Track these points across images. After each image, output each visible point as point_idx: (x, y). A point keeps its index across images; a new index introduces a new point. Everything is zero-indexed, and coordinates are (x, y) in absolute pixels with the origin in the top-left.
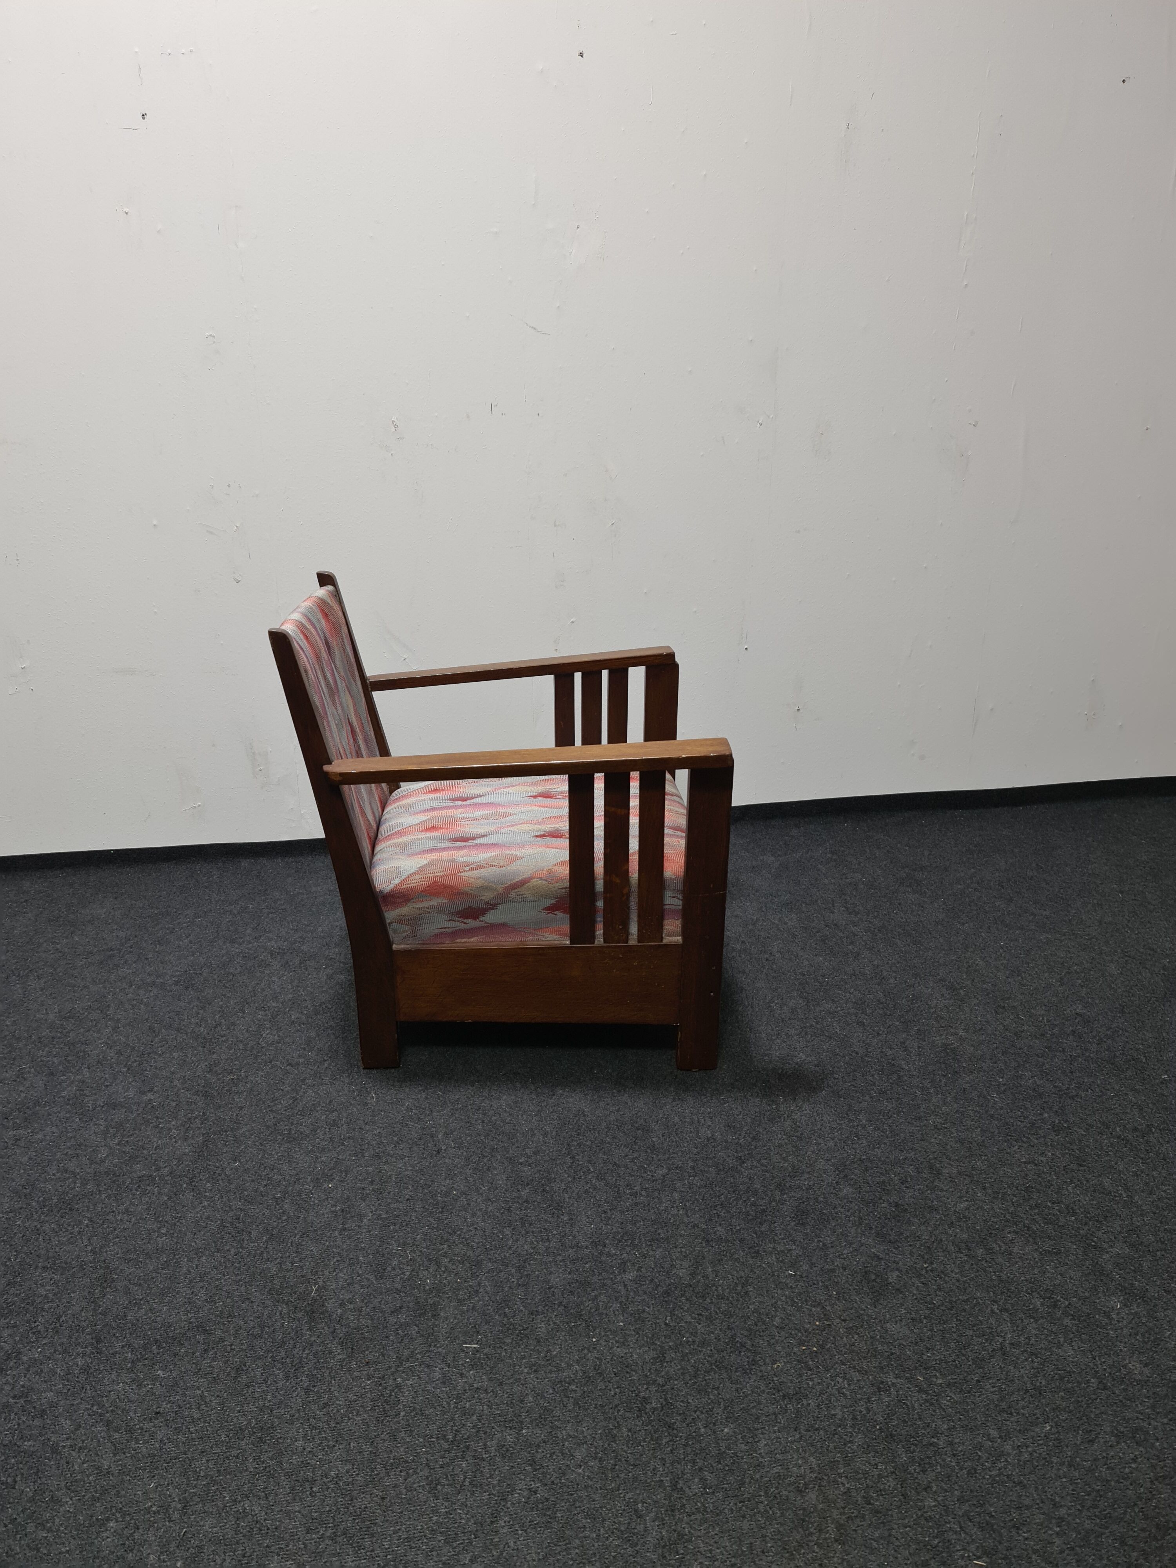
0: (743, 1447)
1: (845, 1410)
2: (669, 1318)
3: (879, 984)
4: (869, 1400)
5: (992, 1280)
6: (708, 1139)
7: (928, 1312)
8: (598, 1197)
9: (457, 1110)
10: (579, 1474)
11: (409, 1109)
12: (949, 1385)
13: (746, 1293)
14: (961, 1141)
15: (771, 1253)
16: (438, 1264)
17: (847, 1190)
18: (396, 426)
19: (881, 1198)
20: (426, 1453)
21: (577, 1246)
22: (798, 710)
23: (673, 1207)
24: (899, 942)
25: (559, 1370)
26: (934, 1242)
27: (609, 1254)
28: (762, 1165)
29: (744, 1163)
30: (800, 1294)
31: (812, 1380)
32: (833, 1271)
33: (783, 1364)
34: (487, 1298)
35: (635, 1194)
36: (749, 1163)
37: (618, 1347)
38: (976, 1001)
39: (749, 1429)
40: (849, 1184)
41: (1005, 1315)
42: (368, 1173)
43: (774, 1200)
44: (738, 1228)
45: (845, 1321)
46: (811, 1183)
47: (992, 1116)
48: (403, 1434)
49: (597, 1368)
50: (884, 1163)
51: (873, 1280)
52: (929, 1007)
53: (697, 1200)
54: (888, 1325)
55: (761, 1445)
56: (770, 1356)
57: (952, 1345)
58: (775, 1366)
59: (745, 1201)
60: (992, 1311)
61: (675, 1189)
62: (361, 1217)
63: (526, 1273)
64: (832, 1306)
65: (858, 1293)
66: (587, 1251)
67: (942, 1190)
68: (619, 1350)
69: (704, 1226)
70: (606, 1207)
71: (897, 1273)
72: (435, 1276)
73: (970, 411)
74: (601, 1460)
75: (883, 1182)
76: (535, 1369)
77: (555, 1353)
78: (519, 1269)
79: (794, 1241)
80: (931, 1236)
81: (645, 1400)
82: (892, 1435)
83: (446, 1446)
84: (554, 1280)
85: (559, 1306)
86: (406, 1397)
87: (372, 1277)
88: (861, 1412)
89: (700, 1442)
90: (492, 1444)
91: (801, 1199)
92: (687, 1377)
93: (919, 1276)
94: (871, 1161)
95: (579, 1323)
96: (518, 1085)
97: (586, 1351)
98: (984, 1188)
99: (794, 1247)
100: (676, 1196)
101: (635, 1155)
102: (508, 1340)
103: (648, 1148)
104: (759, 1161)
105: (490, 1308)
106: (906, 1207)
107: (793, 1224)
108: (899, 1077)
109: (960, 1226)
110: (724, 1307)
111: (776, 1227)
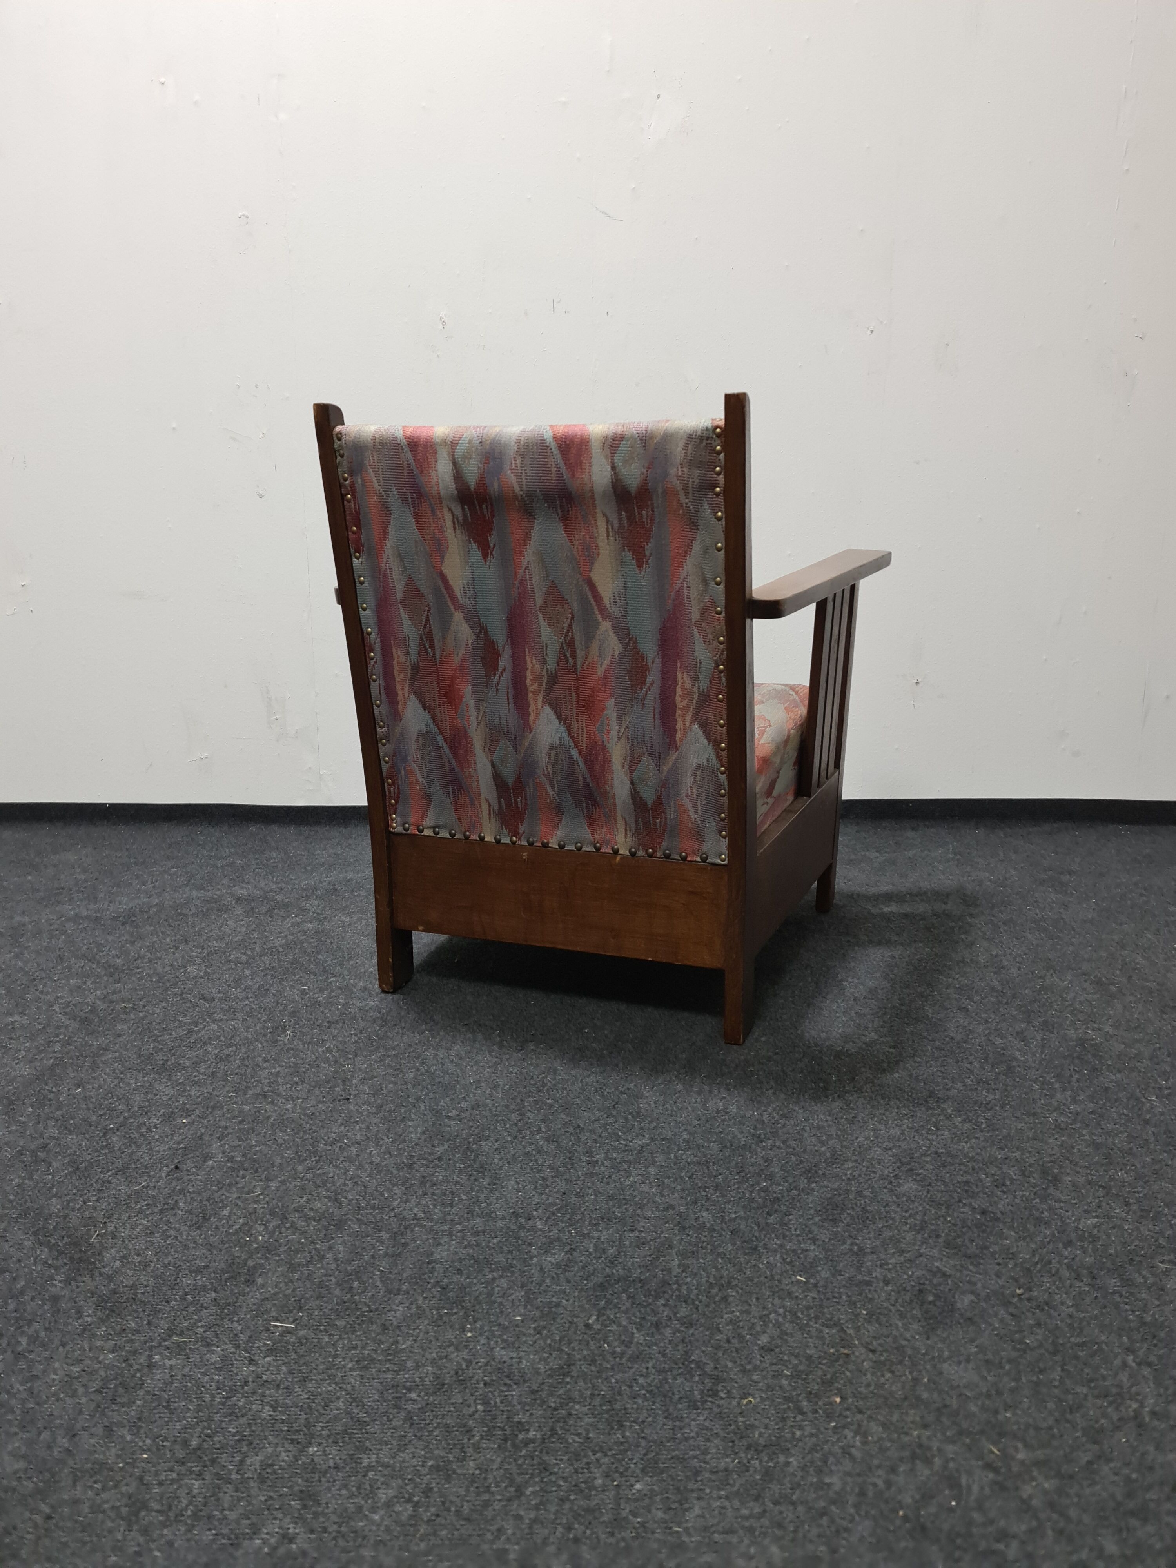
0: (660, 1514)
1: (849, 1479)
2: (594, 1318)
3: (995, 973)
4: (893, 1470)
5: (1127, 1320)
6: (718, 1112)
7: (1014, 1354)
8: (540, 1161)
9: (389, 1056)
10: (373, 1522)
11: (329, 1050)
12: (1038, 1464)
13: (725, 1299)
14: (1097, 1146)
15: (776, 1251)
16: (284, 1218)
17: (909, 1186)
18: (444, 323)
19: (960, 1201)
20: (147, 1461)
21: (489, 1216)
22: (917, 683)
23: (643, 1183)
24: (1030, 936)
25: (402, 1368)
26: (1037, 1263)
27: (533, 1229)
28: (789, 1147)
29: (761, 1142)
30: (808, 1308)
31: (801, 1428)
32: (868, 1283)
33: (758, 1400)
34: (333, 1266)
35: (595, 1163)
36: (770, 1143)
37: (502, 1348)
38: (1132, 998)
39: (678, 1489)
40: (915, 1180)
41: (1146, 1371)
42: (241, 1112)
43: (795, 1188)
44: (734, 1216)
45: (873, 1351)
46: (856, 1173)
47: (1147, 1122)
48: (125, 1431)
49: (460, 1372)
50: (972, 1159)
51: (930, 1303)
52: (1064, 999)
53: (682, 1178)
54: (945, 1366)
55: (689, 1516)
56: (740, 1387)
57: (1051, 1405)
58: (745, 1402)
59: (753, 1185)
60: (1125, 1364)
61: (654, 1163)
62: (206, 1158)
63: (403, 1241)
64: (858, 1329)
65: (902, 1316)
66: (500, 1224)
67: (1059, 1201)
68: (503, 1352)
69: (682, 1209)
70: (548, 1173)
71: (972, 1297)
72: (271, 1234)
73: (1135, 320)
74: (416, 1505)
75: (967, 1183)
76: (363, 1363)
77: (404, 1347)
78: (394, 1236)
79: (814, 1240)
80: (1034, 1255)
81: (521, 1427)
82: (923, 1528)
83: (180, 1454)
84: (440, 1253)
85: (434, 1286)
86: (155, 1381)
87: (184, 1229)
88: (875, 1485)
89: (588, 1497)
90: (255, 1461)
91: (836, 1190)
92: (597, 1401)
93: (1006, 1303)
94: (953, 1156)
95: (455, 1311)
96: (480, 1036)
97: (451, 1349)
98: (1128, 1204)
99: (812, 1247)
100: (652, 1170)
101: (611, 1120)
102: (340, 1323)
103: (630, 1114)
104: (784, 1142)
105: (332, 1278)
106: (999, 1215)
107: (817, 1219)
108: (1009, 1068)
109: (1082, 1247)
110: (683, 1311)
111: (790, 1220)
